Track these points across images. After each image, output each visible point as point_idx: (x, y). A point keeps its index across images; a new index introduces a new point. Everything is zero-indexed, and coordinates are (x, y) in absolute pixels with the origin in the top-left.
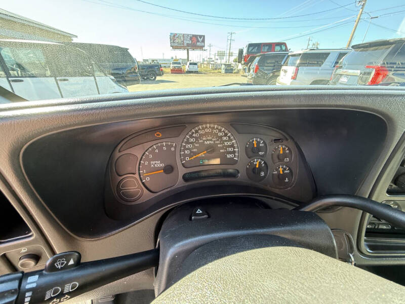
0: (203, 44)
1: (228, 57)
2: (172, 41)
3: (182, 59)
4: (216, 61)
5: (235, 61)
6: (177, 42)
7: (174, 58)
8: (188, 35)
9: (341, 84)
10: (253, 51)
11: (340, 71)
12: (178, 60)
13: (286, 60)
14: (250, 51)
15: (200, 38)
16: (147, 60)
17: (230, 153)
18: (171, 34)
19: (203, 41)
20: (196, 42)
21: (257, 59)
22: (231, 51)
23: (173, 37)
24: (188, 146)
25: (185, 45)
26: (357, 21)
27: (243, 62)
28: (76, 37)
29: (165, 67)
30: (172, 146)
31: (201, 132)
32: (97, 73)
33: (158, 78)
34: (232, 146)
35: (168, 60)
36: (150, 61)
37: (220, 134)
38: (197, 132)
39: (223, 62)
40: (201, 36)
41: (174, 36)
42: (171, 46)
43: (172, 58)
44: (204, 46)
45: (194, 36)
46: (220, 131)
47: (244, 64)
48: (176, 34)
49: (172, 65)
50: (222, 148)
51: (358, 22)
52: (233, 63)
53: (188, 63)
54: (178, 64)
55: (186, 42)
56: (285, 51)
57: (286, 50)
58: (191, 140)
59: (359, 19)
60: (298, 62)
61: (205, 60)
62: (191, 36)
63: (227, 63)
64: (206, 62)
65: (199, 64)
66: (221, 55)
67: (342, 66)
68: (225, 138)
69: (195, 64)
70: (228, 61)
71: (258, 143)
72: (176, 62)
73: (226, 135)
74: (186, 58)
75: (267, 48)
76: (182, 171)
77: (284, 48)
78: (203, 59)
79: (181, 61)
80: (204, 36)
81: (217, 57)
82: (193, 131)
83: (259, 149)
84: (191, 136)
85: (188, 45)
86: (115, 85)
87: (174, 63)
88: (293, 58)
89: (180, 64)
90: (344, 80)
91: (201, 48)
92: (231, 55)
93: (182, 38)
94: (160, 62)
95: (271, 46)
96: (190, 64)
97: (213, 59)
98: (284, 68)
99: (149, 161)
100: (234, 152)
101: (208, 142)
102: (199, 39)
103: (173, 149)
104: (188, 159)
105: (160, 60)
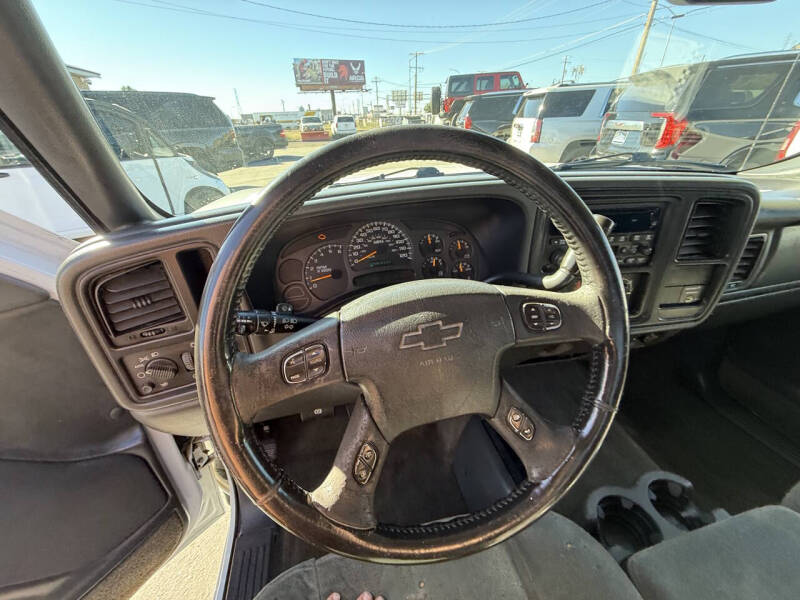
0: (362, 78)
1: (413, 102)
2: (298, 75)
3: (323, 111)
4: (391, 111)
5: (427, 110)
6: (308, 77)
7: (306, 108)
8: (331, 61)
9: (615, 146)
10: (460, 90)
11: (612, 124)
12: (314, 113)
13: (520, 107)
14: (453, 90)
15: (356, 67)
16: (251, 116)
17: (403, 252)
18: (295, 59)
19: (362, 71)
20: (347, 75)
21: (468, 106)
22: (418, 90)
23: (301, 68)
24: (356, 247)
25: (326, 81)
26: (648, 23)
27: (442, 113)
28: (98, 75)
29: (288, 128)
30: (338, 248)
31: (369, 231)
32: (157, 151)
33: (278, 153)
34: (405, 244)
35: (295, 114)
36: (257, 118)
37: (390, 232)
38: (364, 231)
39: (405, 111)
40: (356, 63)
41: (302, 64)
42: (298, 85)
43: (302, 109)
44: (364, 83)
45: (342, 62)
46: (390, 228)
47: (445, 116)
48: (306, 61)
49: (302, 125)
50: (393, 247)
51: (650, 25)
52: (423, 113)
53: (336, 119)
54: (315, 122)
55: (327, 76)
56: (520, 89)
57: (521, 86)
58: (359, 241)
59: (652, 20)
60: (541, 108)
61: (369, 109)
62: (337, 63)
63: (413, 115)
64: (370, 115)
65: (357, 119)
66: (400, 98)
67: (615, 115)
68: (395, 236)
69: (350, 120)
70: (413, 110)
71: (433, 240)
72: (310, 118)
73: (396, 232)
74: (330, 107)
75: (485, 83)
76: (351, 275)
77: (516, 82)
78: (365, 109)
79: (320, 115)
80: (362, 62)
81: (391, 104)
82: (360, 230)
83: (434, 246)
84: (359, 237)
85: (332, 81)
86: (194, 172)
87: (307, 120)
88: (533, 101)
89: (320, 121)
90: (619, 139)
91: (359, 86)
92: (418, 97)
93: (318, 68)
94: (277, 119)
95: (493, 79)
96: (340, 120)
97: (385, 108)
98: (517, 121)
99: (315, 265)
100: (407, 251)
101: (378, 242)
102: (354, 69)
103: (339, 252)
104: (356, 261)
105: (277, 114)
